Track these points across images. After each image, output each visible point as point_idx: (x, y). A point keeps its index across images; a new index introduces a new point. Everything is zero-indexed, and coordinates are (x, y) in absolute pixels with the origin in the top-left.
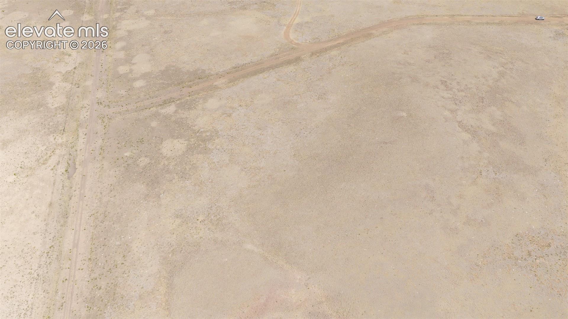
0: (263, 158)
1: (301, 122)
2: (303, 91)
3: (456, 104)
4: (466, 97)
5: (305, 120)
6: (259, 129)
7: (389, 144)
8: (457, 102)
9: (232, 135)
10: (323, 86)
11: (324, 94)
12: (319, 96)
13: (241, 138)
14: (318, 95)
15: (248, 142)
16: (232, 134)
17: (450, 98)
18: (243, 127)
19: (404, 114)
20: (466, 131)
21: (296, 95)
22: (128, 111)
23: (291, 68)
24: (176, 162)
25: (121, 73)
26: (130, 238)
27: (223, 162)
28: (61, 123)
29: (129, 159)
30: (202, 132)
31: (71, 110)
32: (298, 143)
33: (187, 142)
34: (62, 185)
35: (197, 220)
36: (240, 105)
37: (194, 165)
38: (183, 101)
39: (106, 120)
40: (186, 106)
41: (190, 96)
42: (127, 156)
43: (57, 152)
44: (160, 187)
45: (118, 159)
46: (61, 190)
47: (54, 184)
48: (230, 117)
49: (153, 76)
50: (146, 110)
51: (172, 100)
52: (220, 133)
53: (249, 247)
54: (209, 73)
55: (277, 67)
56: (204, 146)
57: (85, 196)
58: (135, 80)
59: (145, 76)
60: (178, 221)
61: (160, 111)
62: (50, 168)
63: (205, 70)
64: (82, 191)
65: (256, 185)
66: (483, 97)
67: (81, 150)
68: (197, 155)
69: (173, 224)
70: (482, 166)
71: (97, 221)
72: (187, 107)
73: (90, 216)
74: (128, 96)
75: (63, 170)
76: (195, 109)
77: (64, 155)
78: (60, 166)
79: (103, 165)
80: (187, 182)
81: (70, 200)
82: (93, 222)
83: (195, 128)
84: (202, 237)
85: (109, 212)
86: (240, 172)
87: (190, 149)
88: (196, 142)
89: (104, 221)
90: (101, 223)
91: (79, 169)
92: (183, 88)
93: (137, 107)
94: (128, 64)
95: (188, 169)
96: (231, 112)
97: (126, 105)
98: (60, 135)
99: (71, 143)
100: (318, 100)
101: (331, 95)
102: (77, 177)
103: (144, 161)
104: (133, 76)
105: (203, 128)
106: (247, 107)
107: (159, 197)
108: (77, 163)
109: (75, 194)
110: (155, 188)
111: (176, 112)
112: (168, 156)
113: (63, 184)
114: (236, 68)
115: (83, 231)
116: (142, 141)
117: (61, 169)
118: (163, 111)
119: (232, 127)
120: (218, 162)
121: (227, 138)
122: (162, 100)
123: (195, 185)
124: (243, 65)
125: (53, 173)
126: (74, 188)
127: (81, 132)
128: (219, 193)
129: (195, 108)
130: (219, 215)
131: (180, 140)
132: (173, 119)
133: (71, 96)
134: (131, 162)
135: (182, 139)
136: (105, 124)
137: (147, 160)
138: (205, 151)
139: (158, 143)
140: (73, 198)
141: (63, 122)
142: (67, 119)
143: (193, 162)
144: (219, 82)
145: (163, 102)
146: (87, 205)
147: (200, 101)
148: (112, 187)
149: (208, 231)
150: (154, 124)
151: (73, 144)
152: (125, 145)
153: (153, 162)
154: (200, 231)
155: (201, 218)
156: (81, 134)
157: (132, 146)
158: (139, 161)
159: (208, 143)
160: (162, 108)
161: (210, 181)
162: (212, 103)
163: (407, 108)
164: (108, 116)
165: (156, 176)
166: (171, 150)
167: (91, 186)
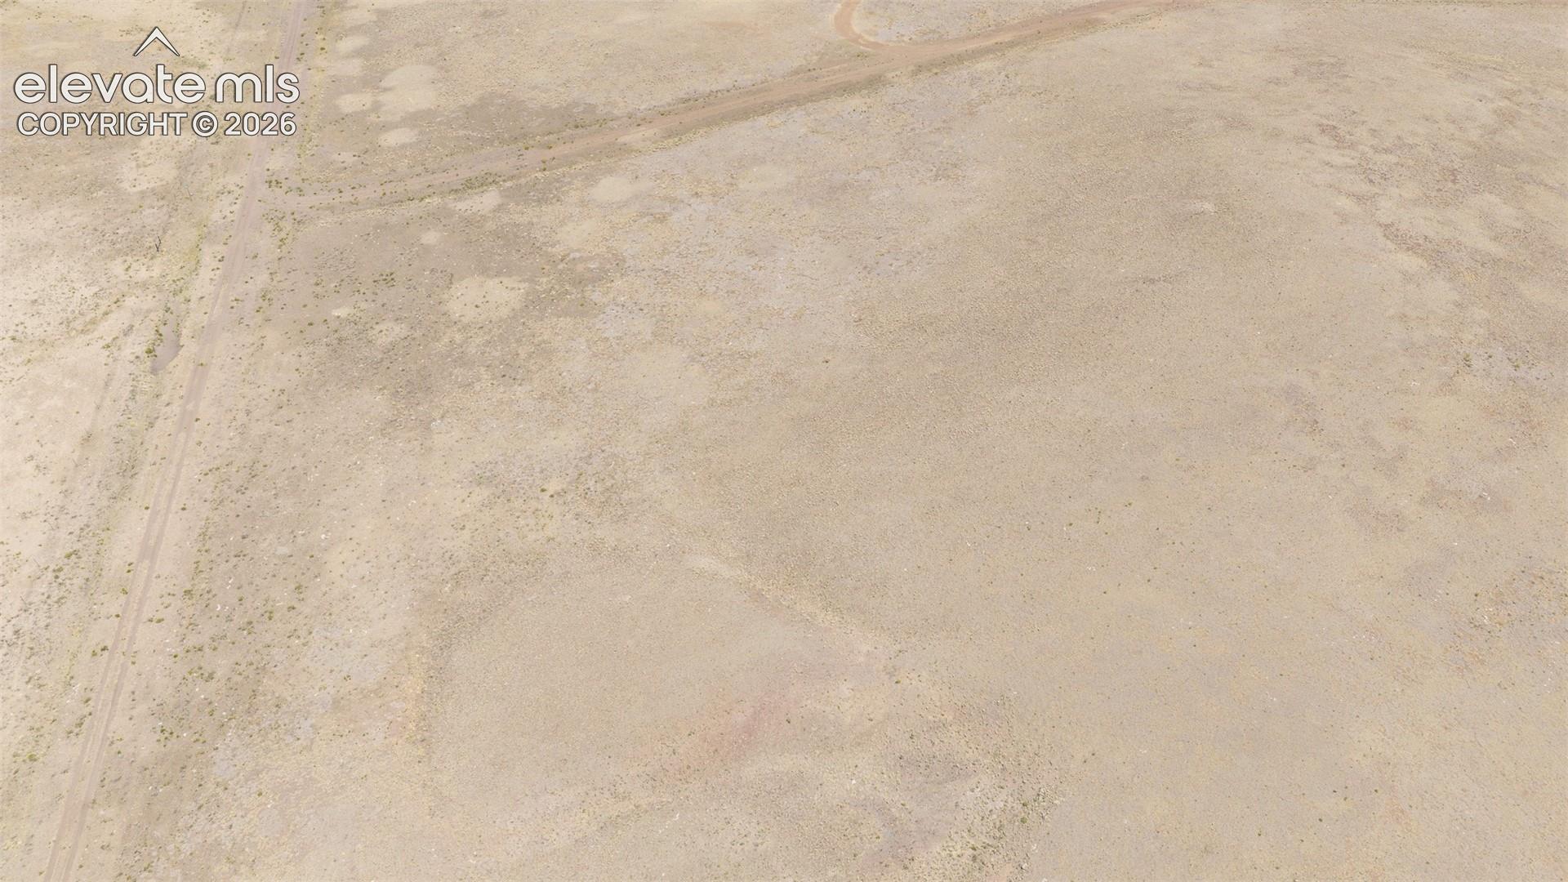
0: (761, 328)
1: (881, 235)
2: (890, 159)
3: (1371, 181)
4: (1402, 166)
5: (894, 231)
6: (751, 253)
7: (1162, 282)
8: (1376, 178)
9: (667, 269)
10: (950, 146)
11: (955, 166)
12: (937, 171)
13: (694, 277)
14: (935, 169)
15: (715, 288)
16: (667, 267)
17: (1350, 167)
18: (702, 249)
19: (1208, 206)
20: (1408, 249)
21: (866, 167)
22: (357, 204)
23: (855, 102)
24: (487, 337)
25: (347, 110)
26: (323, 536)
27: (633, 338)
28: (153, 230)
29: (344, 325)
30: (574, 259)
31: (187, 198)
32: (870, 289)
33: (527, 285)
34: (132, 388)
35: (543, 490)
36: (697, 193)
37: (543, 345)
38: (523, 181)
39: (287, 225)
40: (532, 194)
41: (545, 170)
42: (338, 317)
43: (130, 302)
44: (431, 401)
45: (311, 324)
46: (126, 400)
47: (107, 385)
48: (662, 222)
49: (439, 119)
50: (410, 202)
51: (490, 180)
52: (630, 262)
53: (704, 562)
54: (606, 114)
55: (812, 101)
56: (579, 296)
57: (197, 420)
58: (385, 127)
59: (413, 119)
60: (481, 494)
61: (451, 205)
62: (102, 343)
63: (595, 106)
64: (190, 407)
65: (735, 399)
66: (1456, 170)
67: (202, 298)
68: (555, 320)
69: (463, 501)
70: (1470, 343)
71: (226, 487)
72: (534, 196)
73: (206, 474)
74: (360, 167)
75: (140, 350)
76: (559, 203)
77: (149, 311)
78: (130, 339)
79: (262, 337)
80: (520, 388)
81: (150, 430)
82: (212, 489)
83: (554, 249)
84: (553, 539)
85: (267, 463)
86: (684, 365)
87: (535, 304)
88: (556, 286)
89: (246, 489)
90: (237, 492)
91: (190, 348)
92: (527, 149)
93: (385, 194)
94: (368, 90)
95: (523, 355)
96: (667, 210)
97: (353, 188)
98: (144, 260)
99: (174, 281)
100: (936, 180)
101: (976, 169)
102: (179, 369)
103: (389, 332)
104: (380, 119)
105: (578, 250)
106: (716, 199)
107: (428, 428)
108: (184, 332)
109: (166, 412)
110: (417, 404)
111: (500, 208)
112: (465, 320)
113: (136, 387)
114: (689, 102)
115: (177, 512)
116: (389, 280)
117: (135, 346)
118: (461, 206)
119: (666, 249)
120: (620, 338)
121: (649, 276)
122: (463, 179)
123: (543, 397)
124: (710, 95)
125: (108, 356)
126: (165, 398)
127: (209, 255)
128: (616, 419)
129: (558, 201)
130: (613, 478)
131: (506, 281)
132: (490, 225)
133: (192, 164)
134: (350, 332)
135: (514, 277)
136: (283, 235)
137: (399, 330)
138: (580, 308)
139: (438, 287)
140: (159, 423)
141: (159, 226)
142: (173, 220)
143: (540, 338)
144: (633, 137)
145: (462, 184)
146: (200, 443)
147: (575, 181)
148: (284, 398)
149: (575, 522)
150: (431, 237)
151: (180, 284)
152: (337, 289)
153: (418, 334)
154: (548, 521)
155: (553, 486)
156: (207, 259)
157: (358, 291)
158: (375, 332)
159: (590, 287)
160: (460, 199)
161: (590, 387)
162: (611, 188)
163: (1217, 192)
164: (296, 216)
165: (422, 373)
166: (477, 306)
167: (220, 393)
